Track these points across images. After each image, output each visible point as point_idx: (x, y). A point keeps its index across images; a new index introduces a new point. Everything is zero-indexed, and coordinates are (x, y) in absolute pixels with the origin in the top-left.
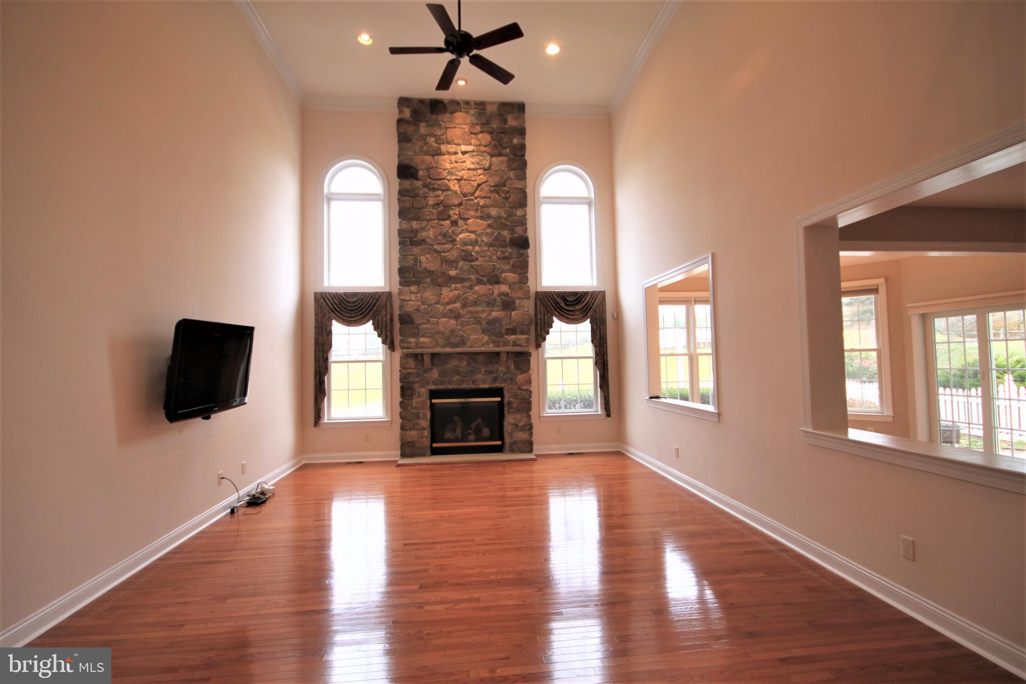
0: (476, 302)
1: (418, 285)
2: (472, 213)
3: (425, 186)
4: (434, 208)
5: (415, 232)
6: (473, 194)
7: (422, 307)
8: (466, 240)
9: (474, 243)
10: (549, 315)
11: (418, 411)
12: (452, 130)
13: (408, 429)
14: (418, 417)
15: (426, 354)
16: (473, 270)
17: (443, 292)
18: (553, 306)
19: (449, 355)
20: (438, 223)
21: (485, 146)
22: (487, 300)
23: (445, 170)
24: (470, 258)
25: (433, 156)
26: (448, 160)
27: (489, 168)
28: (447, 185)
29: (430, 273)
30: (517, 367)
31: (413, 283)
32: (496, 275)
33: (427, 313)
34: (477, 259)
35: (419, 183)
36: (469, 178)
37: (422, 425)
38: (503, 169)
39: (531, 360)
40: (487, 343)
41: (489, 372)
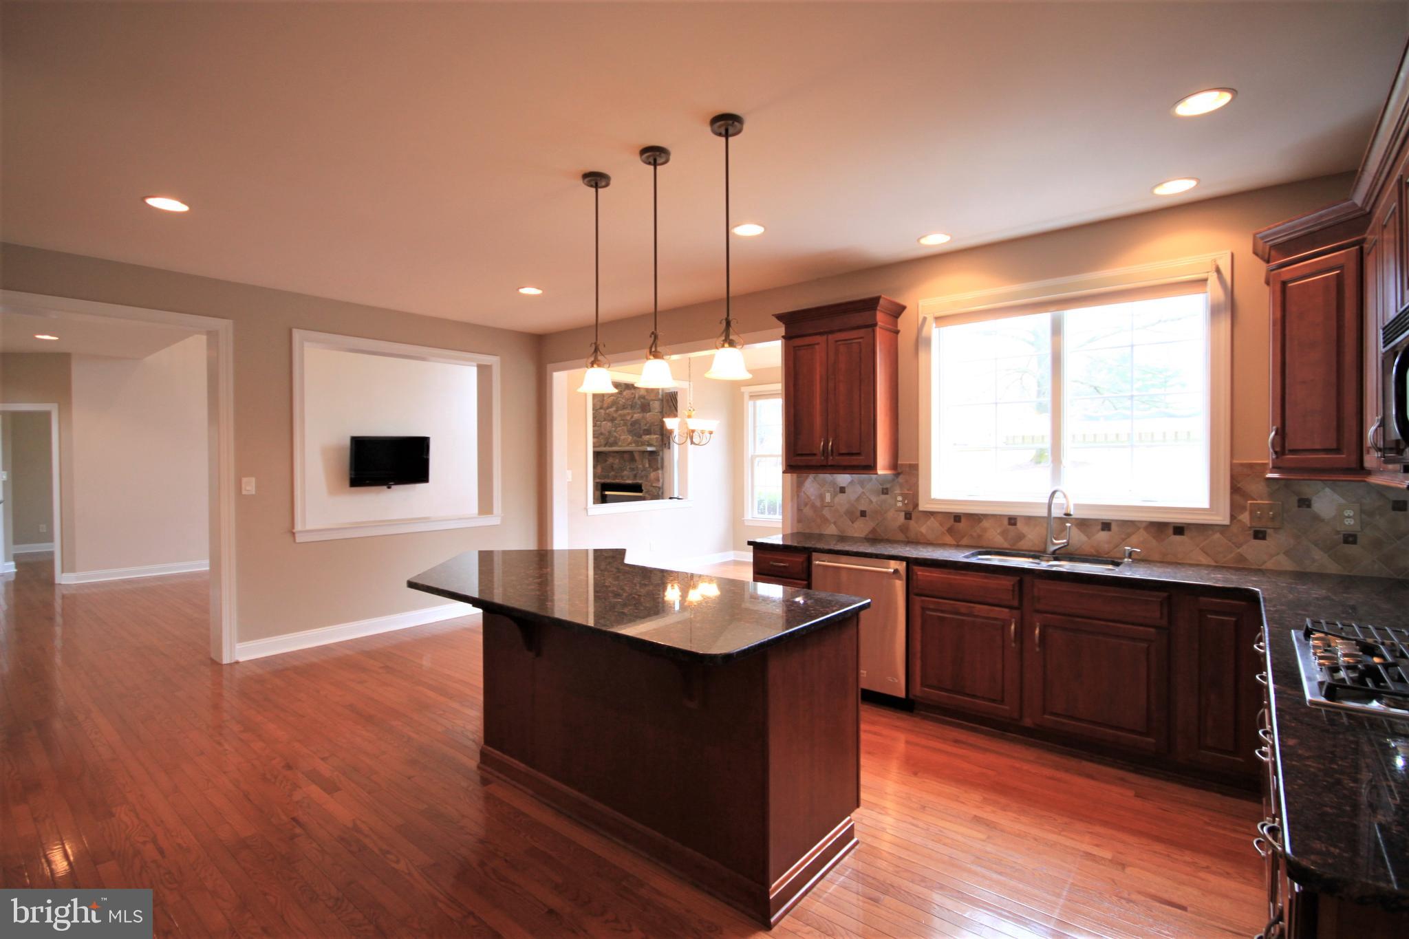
30: (651, 466)
39: (659, 458)
40: (630, 443)
41: (632, 469)
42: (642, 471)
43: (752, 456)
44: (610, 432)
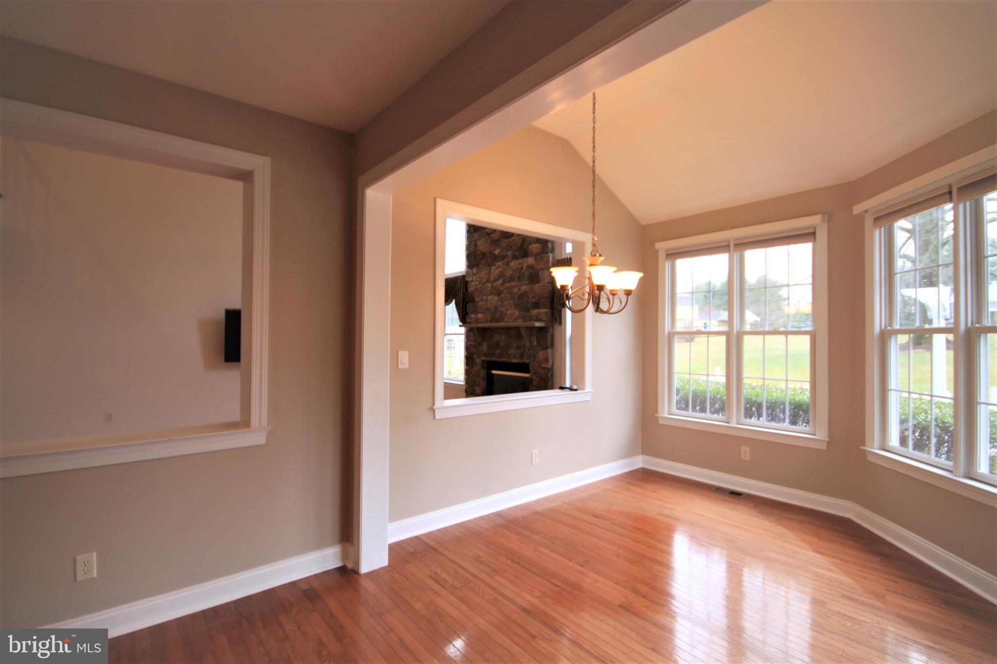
0: (511, 277)
1: (478, 267)
7: (479, 286)
11: (475, 379)
13: (469, 393)
14: (475, 384)
15: (480, 328)
16: (509, 246)
17: (492, 271)
19: (494, 330)
22: (518, 275)
24: (507, 235)
29: (484, 255)
30: (540, 343)
31: (476, 265)
32: (525, 248)
33: (482, 292)
34: (512, 235)
39: (549, 336)
40: (517, 318)
41: (519, 347)
42: (529, 350)
43: (669, 334)
44: (496, 307)
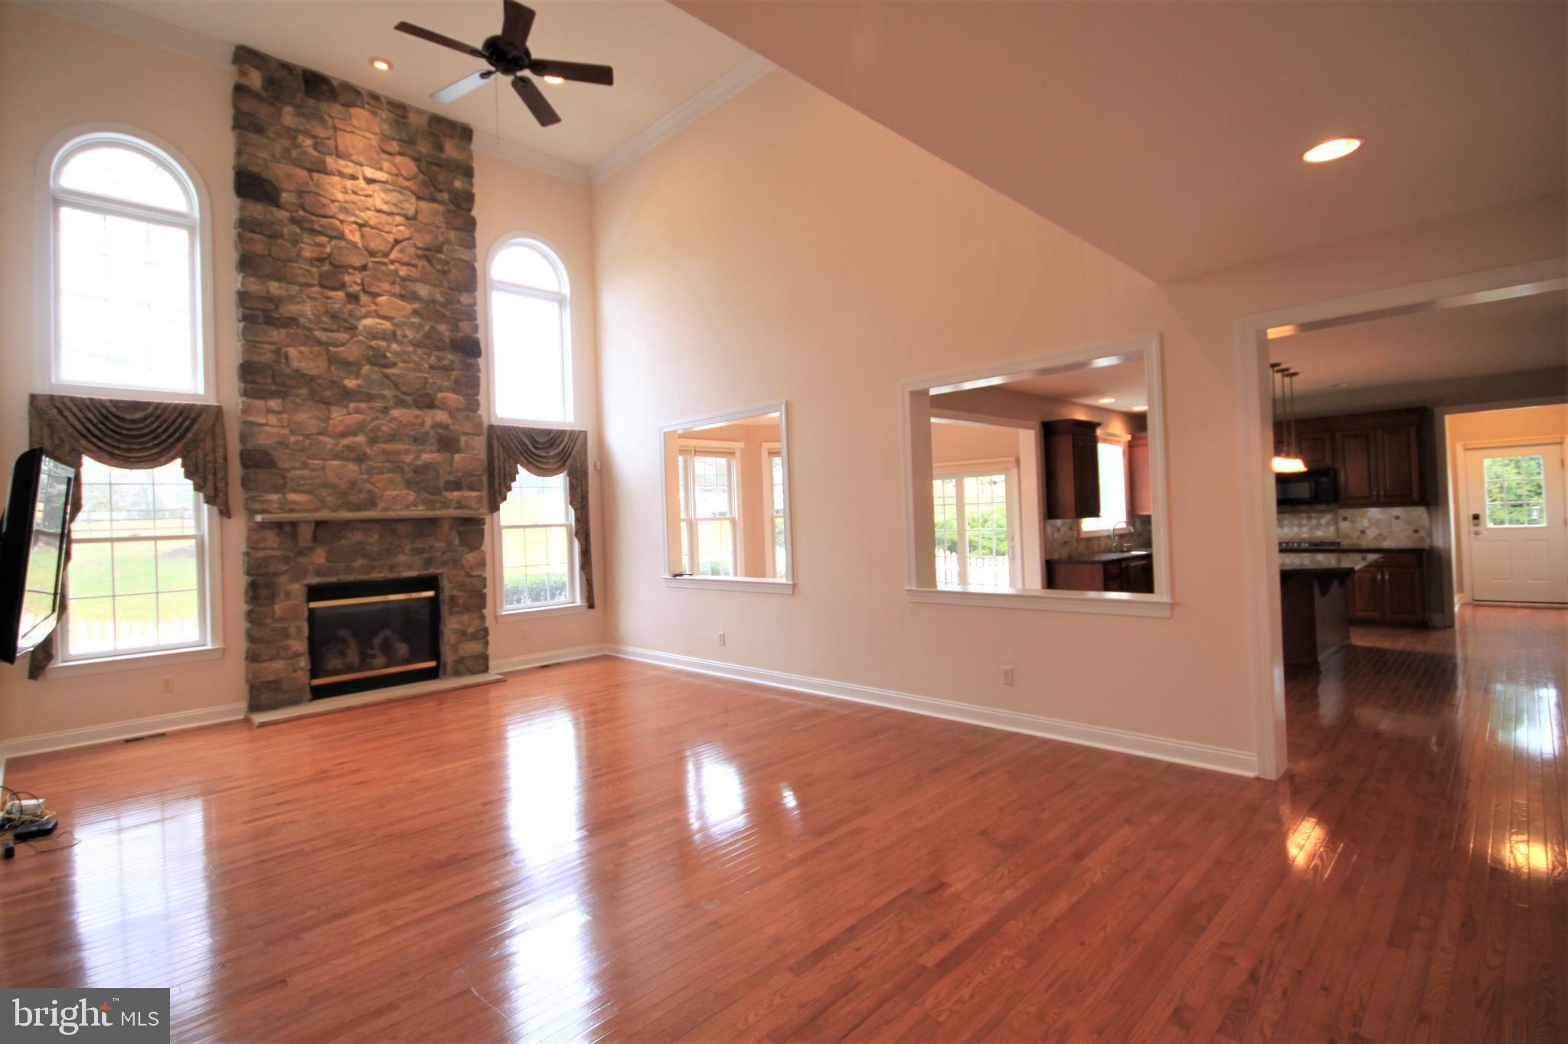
0: (395, 435)
1: (283, 399)
2: (386, 286)
3: (293, 221)
4: (312, 265)
5: (277, 302)
6: (386, 255)
7: (292, 439)
8: (376, 330)
9: (392, 337)
10: (512, 461)
11: (285, 625)
12: (348, 135)
13: (266, 658)
14: (287, 636)
15: (307, 522)
16: (388, 382)
17: (334, 415)
18: (518, 449)
19: (347, 524)
20: (321, 293)
21: (408, 180)
22: (413, 433)
23: (333, 201)
24: (383, 362)
25: (310, 171)
26: (339, 186)
27: (414, 218)
28: (339, 229)
29: (310, 380)
30: (464, 542)
31: (272, 395)
32: (429, 394)
33: (302, 450)
34: (394, 365)
35: (283, 215)
36: (379, 227)
37: (294, 649)
38: (438, 223)
40: (415, 504)
41: (418, 551)
42: (444, 553)
